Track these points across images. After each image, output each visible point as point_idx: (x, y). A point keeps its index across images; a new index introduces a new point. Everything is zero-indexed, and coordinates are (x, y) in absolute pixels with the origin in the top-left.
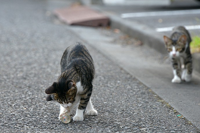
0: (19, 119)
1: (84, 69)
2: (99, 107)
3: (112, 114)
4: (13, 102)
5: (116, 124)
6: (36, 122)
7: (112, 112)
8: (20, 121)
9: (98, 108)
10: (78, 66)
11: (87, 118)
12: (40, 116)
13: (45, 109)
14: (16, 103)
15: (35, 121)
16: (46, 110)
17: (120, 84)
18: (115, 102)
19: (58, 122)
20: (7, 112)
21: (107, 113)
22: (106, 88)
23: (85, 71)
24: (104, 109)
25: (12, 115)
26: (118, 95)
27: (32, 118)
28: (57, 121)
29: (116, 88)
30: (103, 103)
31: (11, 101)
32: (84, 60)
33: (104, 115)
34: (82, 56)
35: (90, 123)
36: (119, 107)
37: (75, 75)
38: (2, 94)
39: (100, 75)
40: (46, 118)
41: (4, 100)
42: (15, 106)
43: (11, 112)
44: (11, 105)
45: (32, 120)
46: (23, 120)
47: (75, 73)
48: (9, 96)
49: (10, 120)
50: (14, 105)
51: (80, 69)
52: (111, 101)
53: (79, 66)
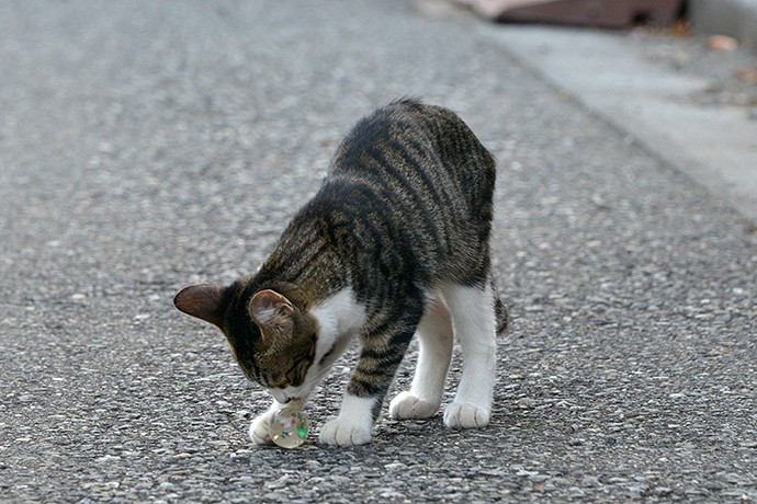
0: (267, 479)
1: (368, 225)
2: (649, 416)
3: (712, 449)
4: (239, 399)
5: (734, 497)
6: (351, 493)
7: (713, 443)
8: (273, 489)
9: (641, 420)
10: (340, 209)
11: (590, 474)
12: (368, 465)
13: (390, 430)
14: (253, 402)
15: (343, 489)
16: (394, 434)
17: (746, 304)
18: (725, 390)
19: (454, 492)
20: (212, 448)
21: (690, 445)
22: (680, 325)
23: (375, 234)
24: (670, 426)
25: (234, 460)
26: (739, 357)
27: (332, 477)
28: (450, 488)
29: (728, 323)
30: (668, 398)
31: (227, 392)
32: (376, 188)
33: (673, 458)
34: (374, 171)
35: (609, 494)
36: (746, 415)
37: (323, 259)
38: (188, 360)
39: (649, 261)
40: (397, 473)
41: (198, 389)
42: (246, 416)
43: (233, 448)
44: (228, 414)
45: (328, 484)
46: (288, 484)
47: (323, 249)
48: (221, 370)
49: (226, 488)
50: (245, 412)
51: (349, 224)
52: (705, 387)
53: (346, 213)
